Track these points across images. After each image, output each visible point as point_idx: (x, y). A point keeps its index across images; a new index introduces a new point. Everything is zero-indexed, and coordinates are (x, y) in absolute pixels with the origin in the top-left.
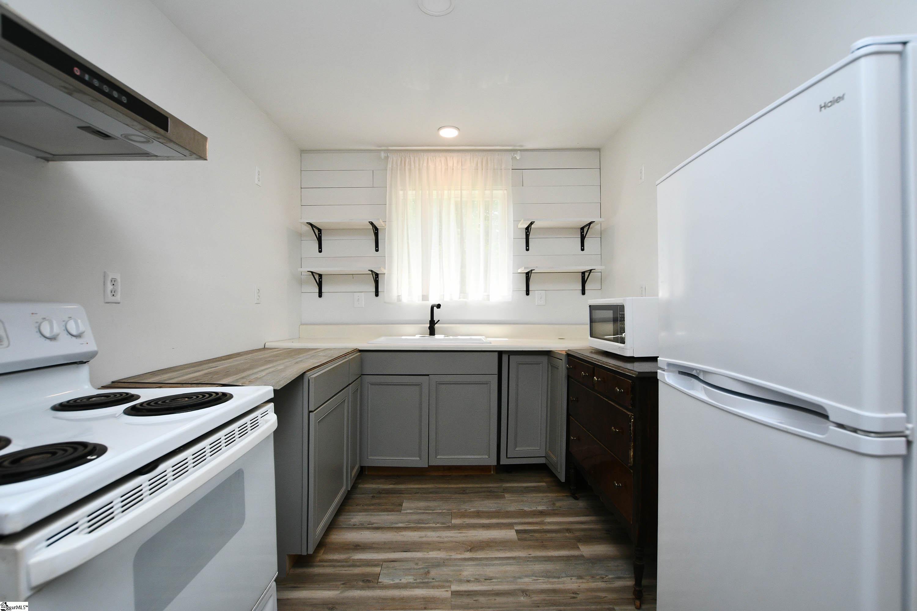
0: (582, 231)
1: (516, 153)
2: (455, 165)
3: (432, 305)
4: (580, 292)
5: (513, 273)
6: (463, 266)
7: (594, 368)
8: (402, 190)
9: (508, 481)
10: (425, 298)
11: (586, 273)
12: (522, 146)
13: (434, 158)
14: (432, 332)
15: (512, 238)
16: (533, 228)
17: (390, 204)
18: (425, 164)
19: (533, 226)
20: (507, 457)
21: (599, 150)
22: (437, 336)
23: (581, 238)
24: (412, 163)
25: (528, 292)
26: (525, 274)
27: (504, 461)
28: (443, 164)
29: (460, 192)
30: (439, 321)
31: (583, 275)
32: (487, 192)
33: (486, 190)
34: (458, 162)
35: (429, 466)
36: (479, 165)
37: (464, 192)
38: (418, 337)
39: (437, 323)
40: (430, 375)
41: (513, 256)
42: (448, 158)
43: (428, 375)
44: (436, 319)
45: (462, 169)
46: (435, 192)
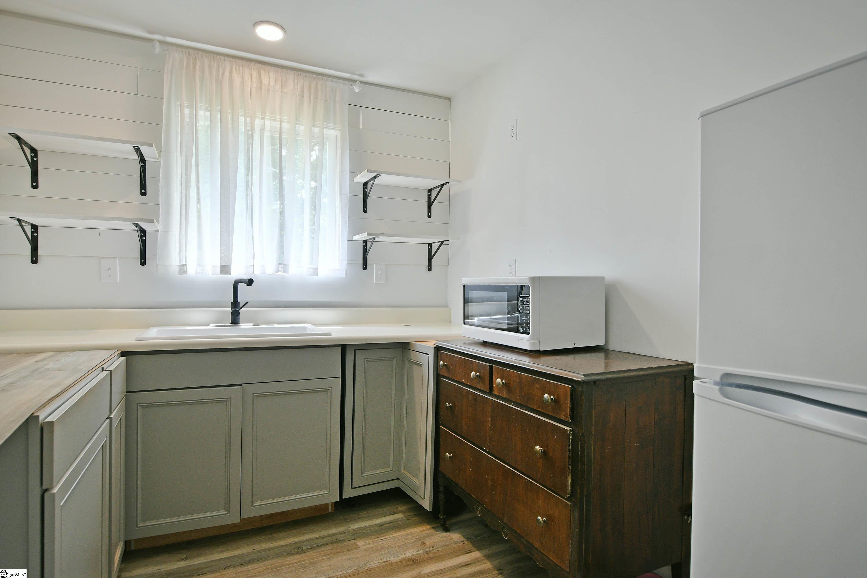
0: (429, 194)
1: (354, 83)
2: (272, 84)
3: (235, 281)
4: (426, 268)
5: (348, 240)
6: (282, 227)
7: (491, 367)
8: (188, 107)
9: (355, 520)
10: (225, 269)
11: (432, 245)
12: (362, 75)
13: (241, 68)
14: (235, 320)
15: (348, 195)
16: (375, 184)
17: (168, 126)
18: (227, 74)
19: (377, 181)
20: (352, 488)
21: (449, 99)
22: (243, 325)
23: (428, 201)
24: (206, 68)
25: (365, 266)
26: (362, 242)
27: (348, 494)
28: (254, 80)
29: (279, 123)
30: (247, 302)
31: (429, 247)
32: (317, 130)
33: (313, 126)
34: (276, 81)
35: (242, 520)
36: (306, 90)
37: (284, 125)
38: (212, 326)
39: (244, 307)
40: (242, 385)
41: (349, 218)
42: (263, 72)
43: (241, 385)
44: (241, 300)
45: (282, 92)
46: (241, 119)
